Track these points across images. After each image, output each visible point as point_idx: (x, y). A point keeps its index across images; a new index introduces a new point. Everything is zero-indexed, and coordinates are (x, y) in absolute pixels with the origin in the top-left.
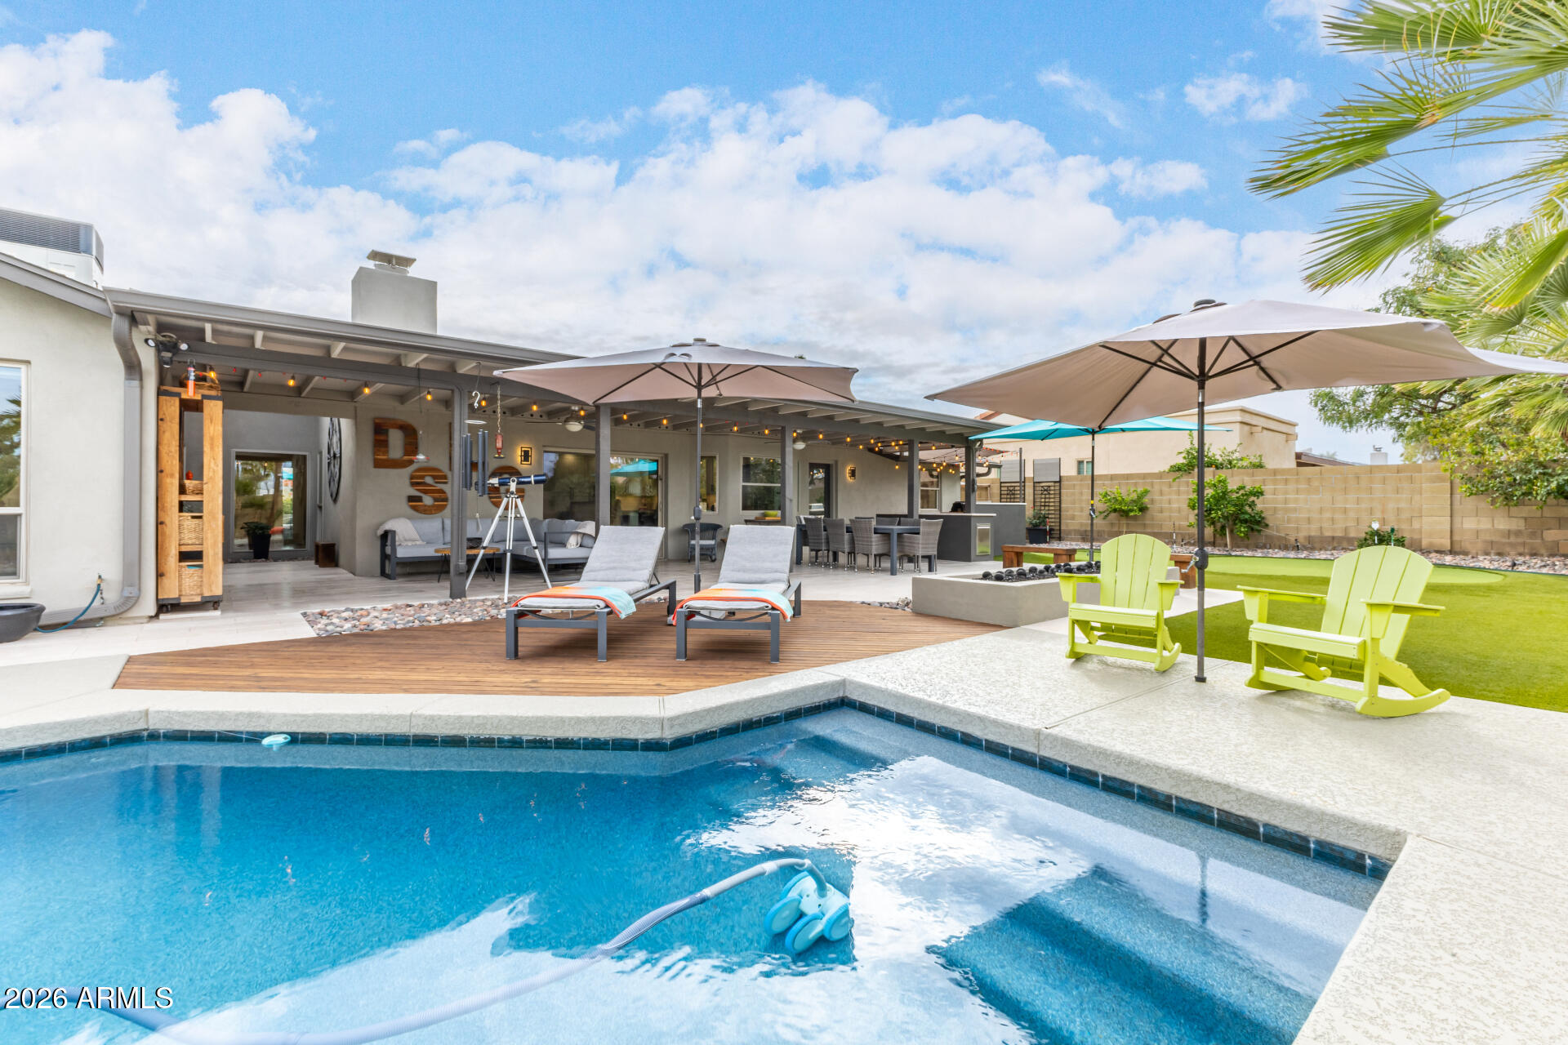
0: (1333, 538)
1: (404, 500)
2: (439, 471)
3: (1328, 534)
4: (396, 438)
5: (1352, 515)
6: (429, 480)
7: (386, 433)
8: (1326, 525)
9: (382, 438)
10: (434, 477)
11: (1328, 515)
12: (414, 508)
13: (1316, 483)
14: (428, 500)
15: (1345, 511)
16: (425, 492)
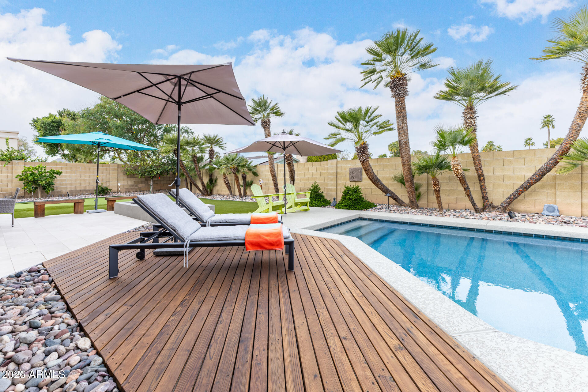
0: (80, 190)
3: (78, 189)
5: (87, 181)
8: (78, 186)
11: (78, 182)
13: (74, 169)
15: (85, 180)
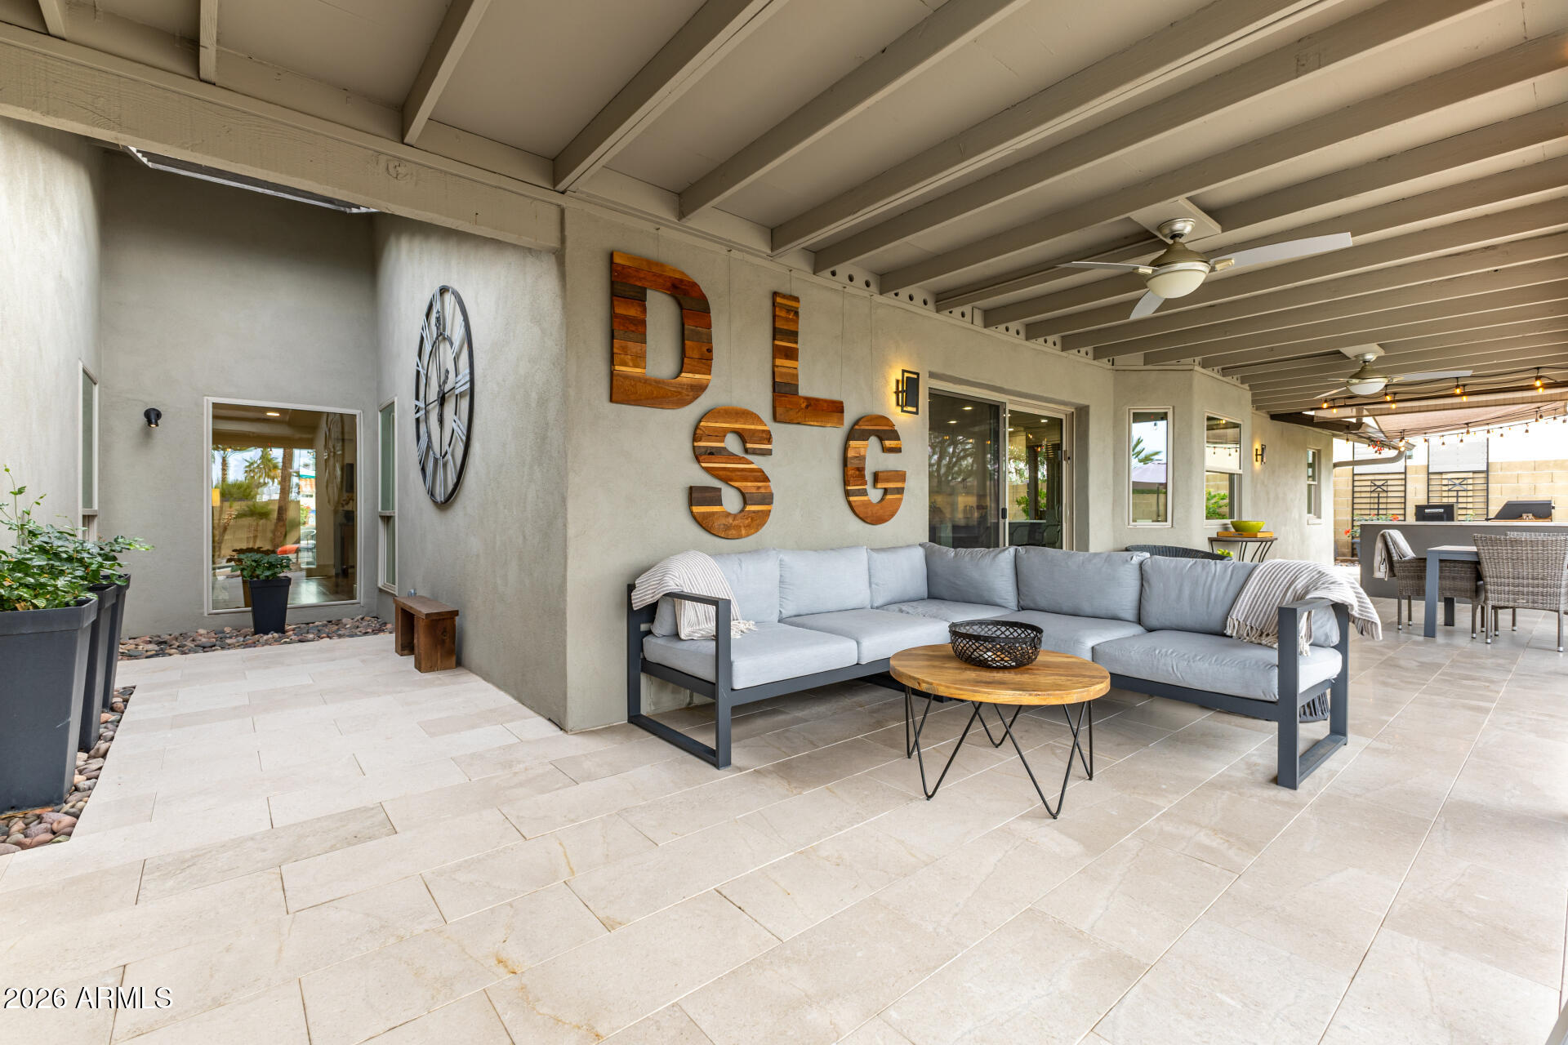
1: (681, 499)
2: (754, 417)
4: (660, 312)
6: (732, 444)
7: (640, 299)
9: (632, 312)
10: (742, 436)
12: (703, 522)
14: (731, 501)
16: (726, 477)
